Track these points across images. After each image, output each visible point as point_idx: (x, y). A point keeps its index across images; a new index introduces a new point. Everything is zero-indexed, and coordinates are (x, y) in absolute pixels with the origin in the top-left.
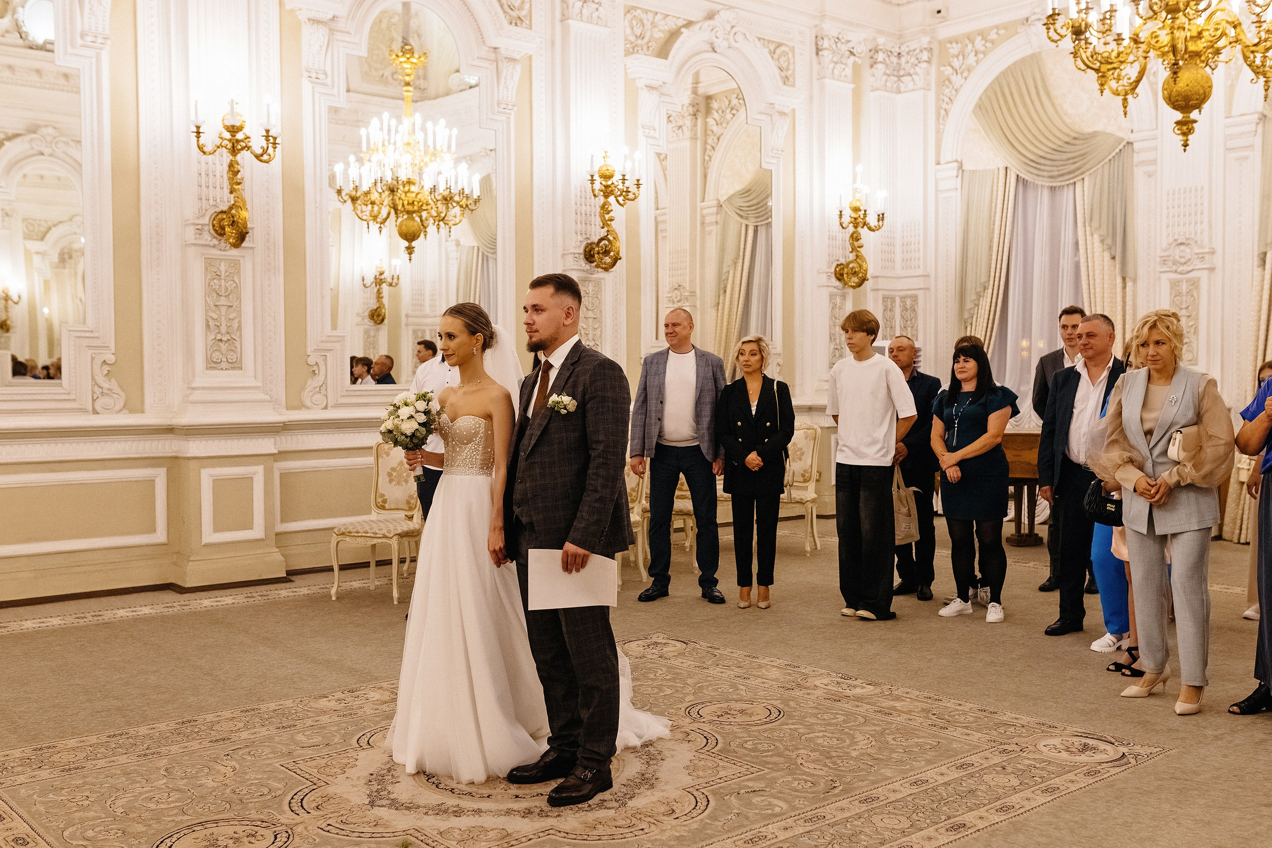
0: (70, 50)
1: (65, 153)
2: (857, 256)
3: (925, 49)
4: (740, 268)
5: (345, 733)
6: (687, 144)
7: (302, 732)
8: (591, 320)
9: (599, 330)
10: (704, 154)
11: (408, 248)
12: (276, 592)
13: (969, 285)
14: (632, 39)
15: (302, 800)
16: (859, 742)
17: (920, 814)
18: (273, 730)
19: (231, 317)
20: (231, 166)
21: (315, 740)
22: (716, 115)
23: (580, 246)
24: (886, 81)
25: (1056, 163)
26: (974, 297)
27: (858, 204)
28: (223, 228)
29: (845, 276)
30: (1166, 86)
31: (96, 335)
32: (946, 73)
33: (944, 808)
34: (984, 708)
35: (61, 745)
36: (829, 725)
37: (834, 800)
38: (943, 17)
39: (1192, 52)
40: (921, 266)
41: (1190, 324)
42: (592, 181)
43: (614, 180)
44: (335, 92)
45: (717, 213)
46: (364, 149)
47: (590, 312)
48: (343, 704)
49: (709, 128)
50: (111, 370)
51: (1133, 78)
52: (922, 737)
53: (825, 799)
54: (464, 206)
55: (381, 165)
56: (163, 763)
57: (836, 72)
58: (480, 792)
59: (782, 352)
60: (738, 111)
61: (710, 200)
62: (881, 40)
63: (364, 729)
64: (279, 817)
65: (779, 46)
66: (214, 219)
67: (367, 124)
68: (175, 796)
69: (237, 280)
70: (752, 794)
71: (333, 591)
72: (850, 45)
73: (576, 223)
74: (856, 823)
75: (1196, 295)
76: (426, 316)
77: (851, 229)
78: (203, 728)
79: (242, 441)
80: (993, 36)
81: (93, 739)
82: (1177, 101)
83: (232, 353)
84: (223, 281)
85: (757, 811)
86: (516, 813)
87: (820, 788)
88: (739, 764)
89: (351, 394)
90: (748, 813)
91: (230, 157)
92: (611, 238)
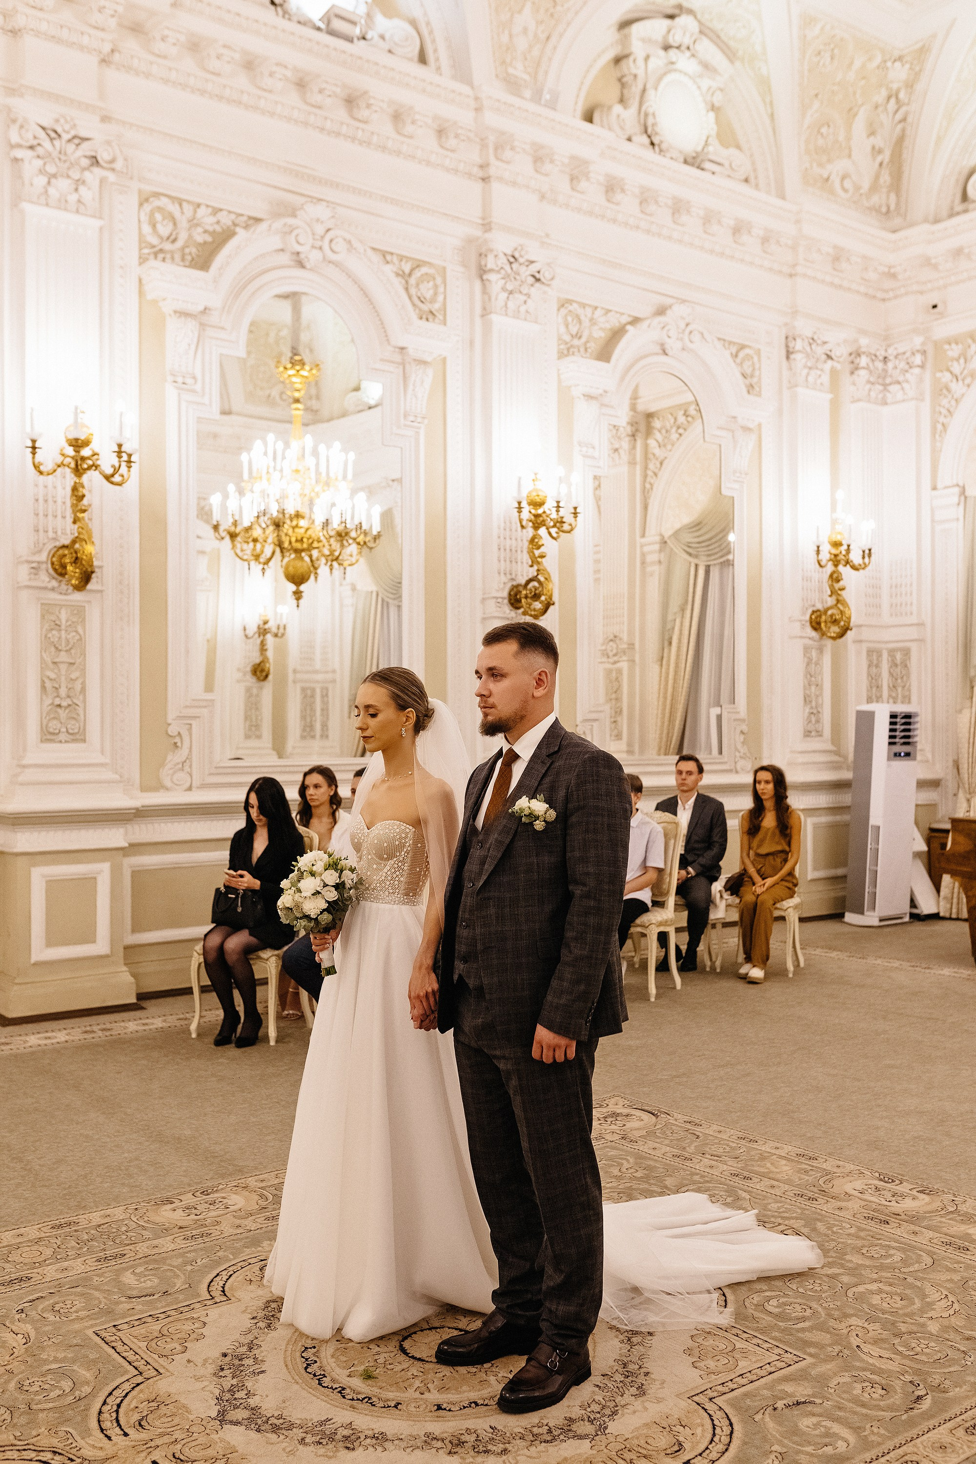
2: (838, 601)
3: (918, 351)
4: (688, 616)
5: (192, 1271)
6: (625, 469)
7: (132, 1267)
10: (645, 481)
11: (295, 593)
12: (122, 1024)
14: (567, 338)
15: (119, 1406)
16: (933, 1303)
18: (91, 1265)
19: (73, 676)
20: (75, 489)
21: (149, 1284)
22: (658, 436)
23: (503, 589)
24: (870, 390)
27: (838, 538)
28: (64, 566)
29: (823, 625)
32: (944, 380)
36: (882, 1268)
37: (924, 1426)
38: (940, 313)
40: (915, 613)
42: (520, 509)
43: (546, 507)
44: (206, 400)
45: (661, 551)
46: (246, 476)
48: (193, 1217)
49: (650, 451)
53: (911, 1423)
54: (362, 543)
55: (264, 494)
57: (810, 379)
58: (384, 1395)
59: (746, 717)
60: (685, 430)
61: (652, 536)
62: (864, 342)
63: (218, 1263)
65: (741, 349)
66: (53, 556)
67: (249, 450)
69: (81, 631)
70: (796, 1411)
72: (827, 347)
73: (499, 561)
76: (316, 672)
77: (830, 568)
79: (83, 832)
83: (73, 722)
84: (63, 632)
85: (809, 1449)
86: (439, 1444)
87: (897, 1398)
88: (766, 1345)
89: (221, 771)
90: (798, 1452)
91: (74, 479)
92: (542, 579)
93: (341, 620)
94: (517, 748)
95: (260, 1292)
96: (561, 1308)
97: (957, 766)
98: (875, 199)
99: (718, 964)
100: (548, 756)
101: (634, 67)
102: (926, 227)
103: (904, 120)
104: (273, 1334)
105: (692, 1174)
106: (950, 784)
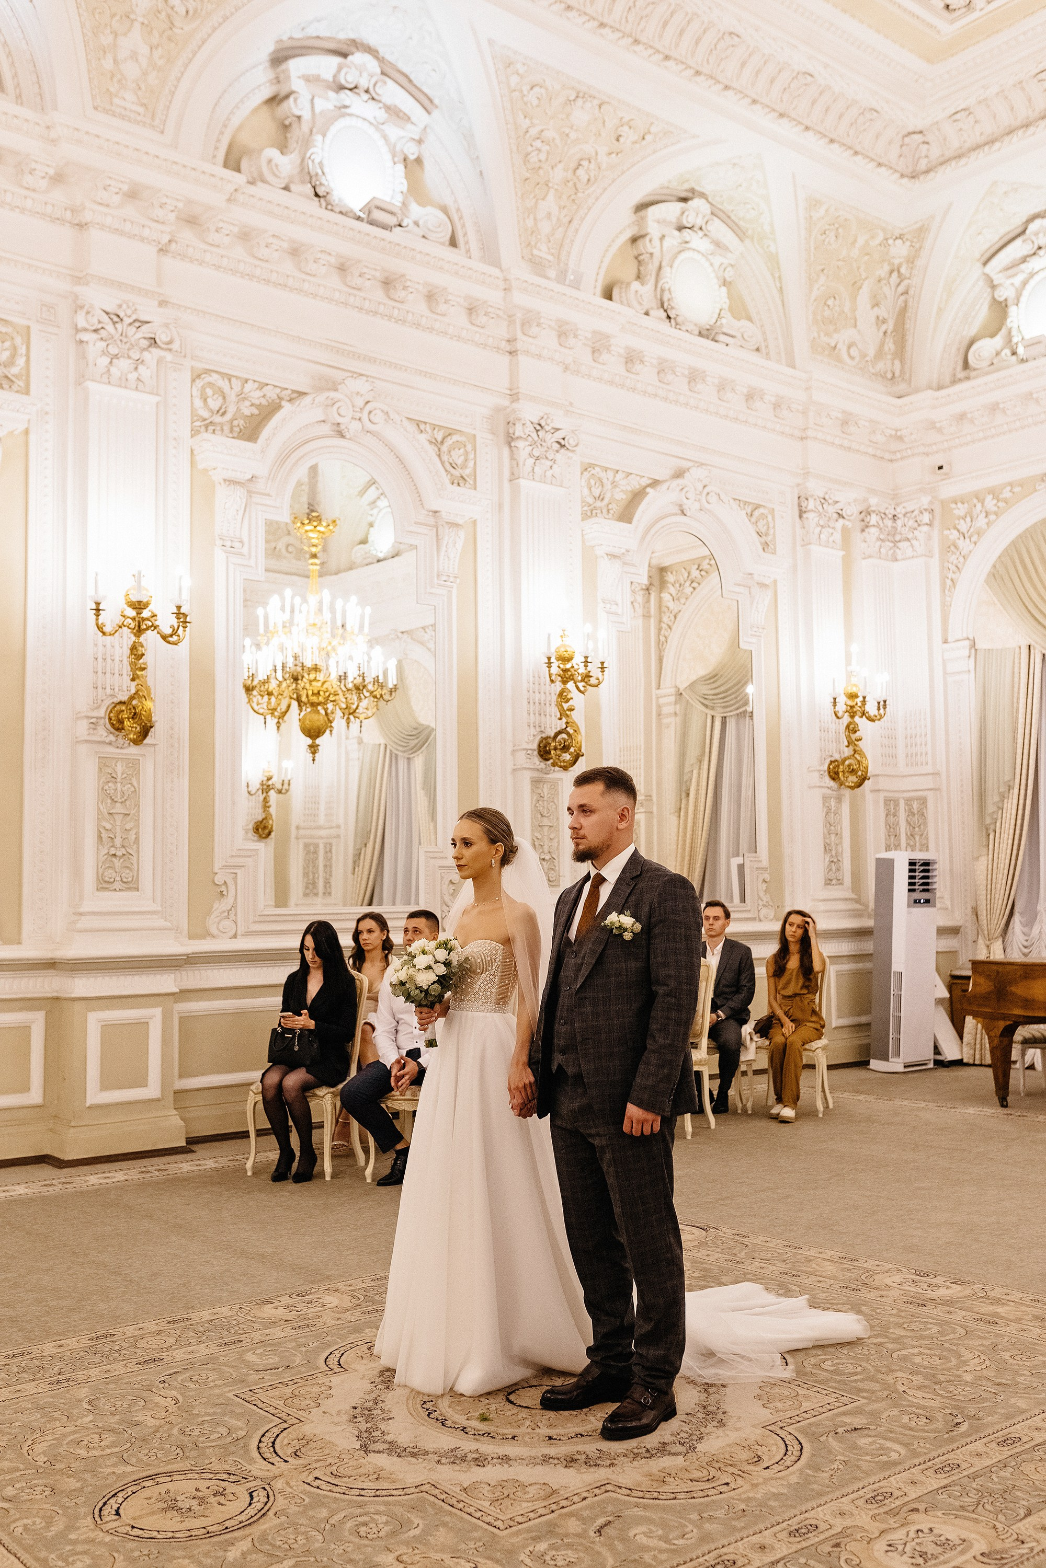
2: (855, 751)
3: (926, 510)
4: (705, 767)
5: (307, 1351)
6: (640, 621)
7: (251, 1349)
8: (546, 829)
9: (556, 840)
10: (659, 634)
11: (310, 746)
12: (176, 1165)
13: (991, 783)
14: (591, 500)
15: (273, 1443)
16: (968, 1361)
18: (214, 1349)
19: (128, 827)
20: (133, 648)
21: (271, 1361)
22: (672, 590)
23: (533, 741)
24: (881, 547)
26: (996, 799)
27: (854, 690)
28: (121, 722)
29: (841, 774)
32: (951, 537)
36: (923, 1337)
37: (963, 1442)
38: (946, 474)
40: (930, 762)
42: (549, 664)
43: (574, 662)
44: (253, 563)
45: (676, 703)
46: (262, 630)
47: (545, 820)
48: (295, 1313)
49: (664, 604)
53: (952, 1440)
54: (378, 696)
55: (282, 648)
56: (83, 1392)
57: (823, 537)
58: (501, 1431)
59: (768, 866)
60: (699, 584)
61: (668, 688)
62: (873, 501)
63: (329, 1345)
64: (249, 1467)
65: (756, 508)
66: (111, 712)
67: (265, 604)
68: (109, 1438)
69: (135, 784)
70: (854, 1434)
71: (249, 1165)
72: (838, 506)
73: (529, 714)
74: (1002, 1473)
76: (319, 828)
77: (846, 719)
78: (125, 1345)
79: (135, 978)
80: (1006, 494)
83: (128, 871)
84: (119, 784)
85: (868, 1458)
86: (556, 1461)
87: (939, 1425)
88: (824, 1392)
89: (265, 919)
90: (858, 1460)
91: (133, 638)
92: (571, 731)
93: (347, 774)
94: (604, 872)
95: (372, 1365)
96: (651, 1352)
97: (976, 912)
98: (880, 366)
99: (749, 1105)
100: (632, 879)
101: (650, 246)
102: (930, 392)
103: (907, 293)
104: (392, 1393)
105: (745, 1274)
106: (970, 931)
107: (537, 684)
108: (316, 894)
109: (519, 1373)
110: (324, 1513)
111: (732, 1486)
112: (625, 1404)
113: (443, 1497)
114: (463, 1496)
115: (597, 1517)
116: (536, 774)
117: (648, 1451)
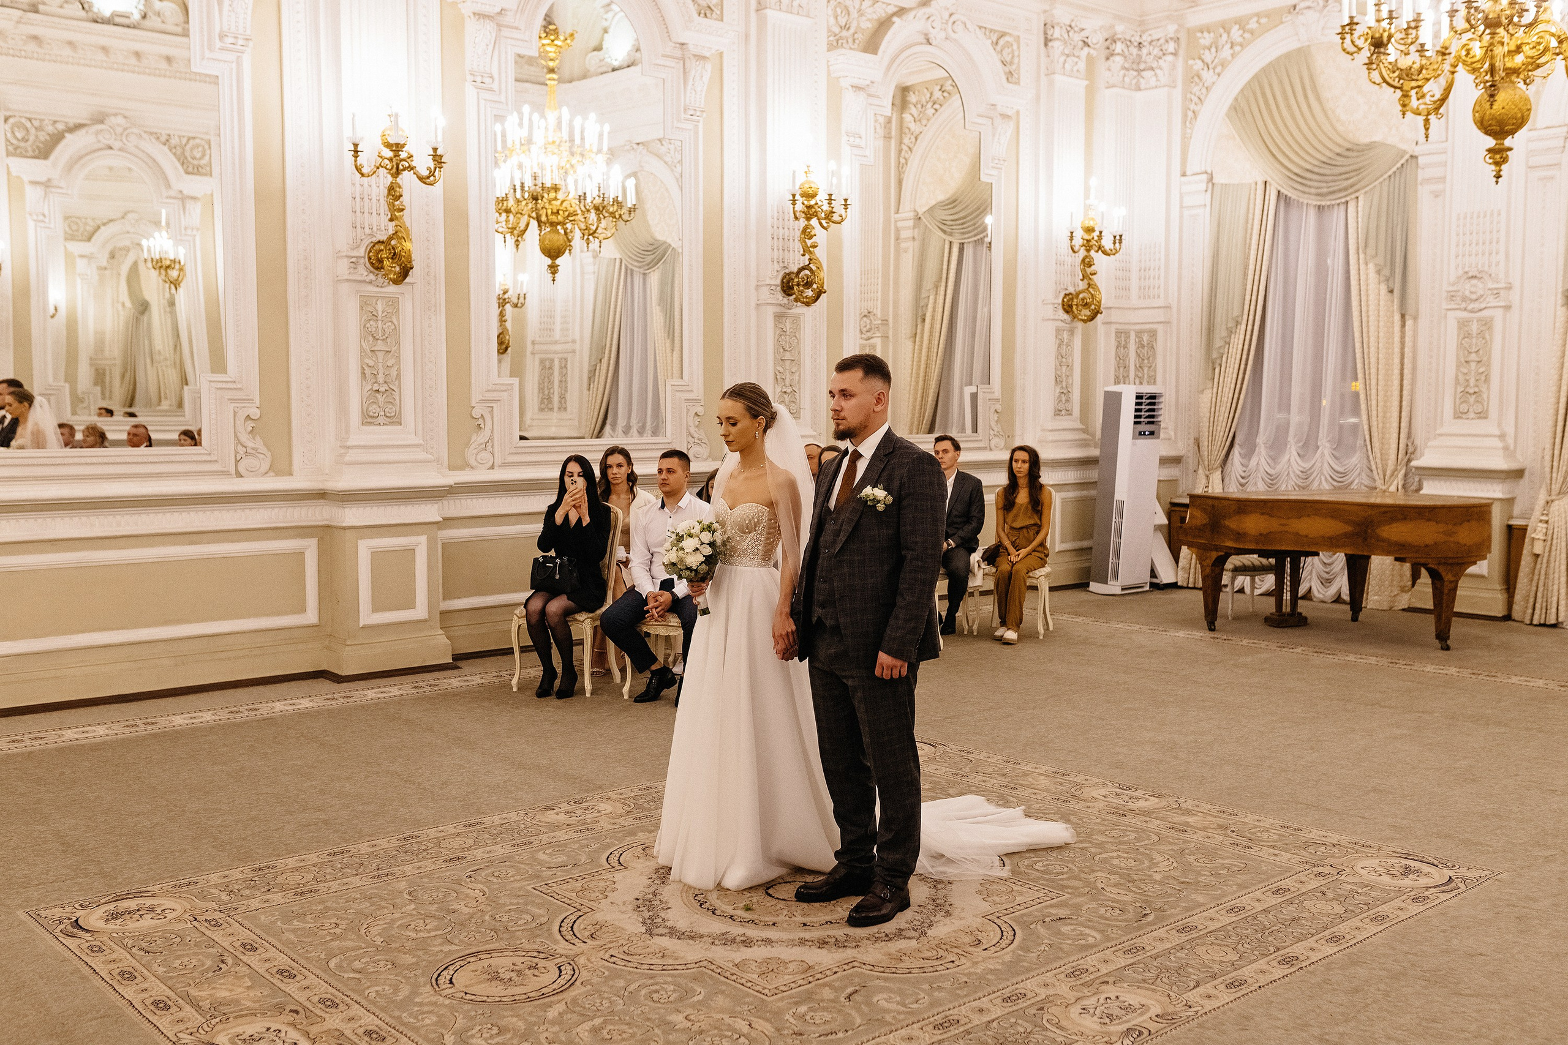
0: (207, 54)
1: (137, 147)
2: (1089, 285)
3: (1171, 39)
4: (942, 292)
5: (590, 852)
6: (880, 143)
7: (541, 850)
8: (788, 363)
9: (798, 374)
10: (899, 156)
11: (550, 267)
12: (445, 681)
13: (1219, 318)
14: (836, 30)
15: (572, 928)
16: (1158, 863)
17: (1245, 945)
18: (508, 849)
19: (389, 364)
20: (391, 189)
21: (560, 860)
22: (914, 110)
23: (776, 277)
24: (1124, 76)
25: (1326, 178)
26: (1224, 333)
27: (1091, 224)
28: (381, 261)
29: (1074, 307)
30: (1477, 108)
31: (239, 386)
32: (1195, 67)
33: (1270, 939)
34: (1286, 824)
35: (281, 864)
36: (1121, 843)
37: (1149, 929)
39: (1510, 69)
40: (1162, 296)
41: (1481, 370)
42: (794, 201)
43: (818, 198)
44: (503, 99)
45: (914, 227)
47: (787, 354)
48: (574, 818)
49: (905, 125)
50: (256, 426)
51: (1438, 96)
52: (1227, 858)
53: (1139, 928)
54: (617, 217)
55: (520, 166)
56: (403, 885)
57: (1067, 66)
58: (762, 919)
59: (1000, 397)
60: (941, 105)
61: (906, 212)
62: (1120, 28)
63: (609, 846)
64: (555, 947)
65: (1002, 36)
66: (370, 251)
68: (432, 924)
69: (395, 321)
70: (1059, 923)
71: (514, 681)
72: (1084, 34)
73: (772, 250)
74: (1179, 954)
75: (1487, 336)
76: (556, 342)
77: (1082, 253)
78: (431, 845)
79: (403, 508)
80: (1253, 25)
81: (313, 858)
82: (1490, 125)
83: (391, 406)
84: (380, 322)
85: (1069, 942)
86: (810, 943)
87: (1130, 915)
88: (1035, 888)
89: (520, 450)
90: (1061, 944)
91: (390, 179)
92: (814, 268)
93: (582, 287)
94: (860, 449)
95: (648, 864)
97: (1198, 443)
99: (975, 627)
104: (668, 887)
105: (969, 786)
106: (1191, 462)
107: (781, 220)
108: (551, 409)
109: (776, 872)
110: (621, 983)
111: (957, 963)
112: (867, 898)
113: (719, 970)
114: (735, 970)
115: (846, 987)
116: (778, 309)
117: (887, 935)
